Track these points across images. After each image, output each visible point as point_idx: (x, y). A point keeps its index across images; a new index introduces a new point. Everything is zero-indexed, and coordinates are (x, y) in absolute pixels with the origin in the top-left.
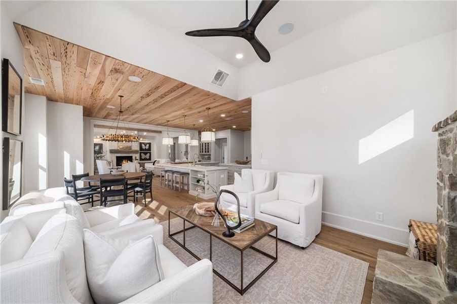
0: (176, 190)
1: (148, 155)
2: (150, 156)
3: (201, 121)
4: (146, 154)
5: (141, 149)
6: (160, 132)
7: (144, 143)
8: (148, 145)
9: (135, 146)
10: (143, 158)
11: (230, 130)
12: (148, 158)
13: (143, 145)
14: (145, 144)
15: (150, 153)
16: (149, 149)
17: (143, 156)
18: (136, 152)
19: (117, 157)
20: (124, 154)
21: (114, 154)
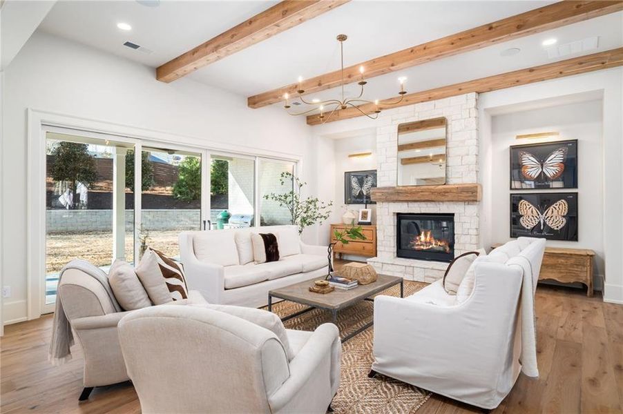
2: (572, 217)
7: (528, 148)
9: (469, 169)
10: (528, 223)
12: (557, 224)
13: (529, 161)
15: (573, 202)
17: (531, 216)
19: (400, 217)
20: (416, 204)
21: (385, 205)
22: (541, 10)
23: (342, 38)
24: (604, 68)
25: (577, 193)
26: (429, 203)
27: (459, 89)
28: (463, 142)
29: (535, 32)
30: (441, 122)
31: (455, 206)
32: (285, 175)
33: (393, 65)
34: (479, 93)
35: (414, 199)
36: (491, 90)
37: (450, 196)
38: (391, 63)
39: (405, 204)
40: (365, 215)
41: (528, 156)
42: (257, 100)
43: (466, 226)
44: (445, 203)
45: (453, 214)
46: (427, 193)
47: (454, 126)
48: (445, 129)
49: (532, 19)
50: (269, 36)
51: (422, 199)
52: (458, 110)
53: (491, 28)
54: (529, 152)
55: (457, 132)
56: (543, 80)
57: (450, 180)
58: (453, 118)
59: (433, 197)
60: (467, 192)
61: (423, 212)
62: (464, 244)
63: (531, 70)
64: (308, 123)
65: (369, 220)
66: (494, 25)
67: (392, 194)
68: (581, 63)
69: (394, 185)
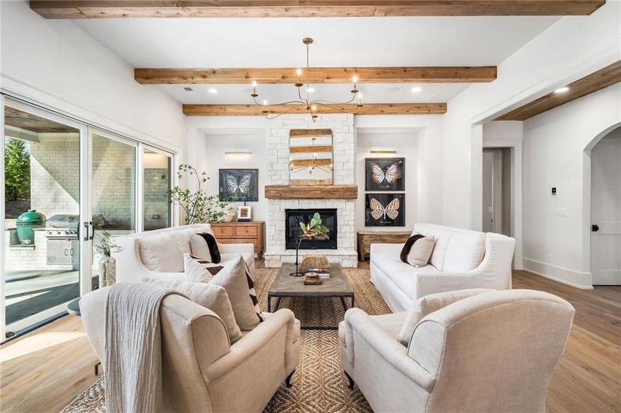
1: (395, 203)
2: (401, 210)
4: (386, 200)
5: (370, 183)
6: (441, 108)
7: (376, 161)
9: (349, 173)
10: (377, 215)
12: (393, 215)
13: (377, 170)
14: (385, 165)
15: (402, 199)
16: (400, 183)
17: (378, 210)
18: (349, 193)
19: (289, 213)
20: (306, 201)
21: (277, 201)
22: (436, 68)
23: (308, 41)
24: (429, 113)
25: (404, 194)
26: (317, 200)
27: (341, 109)
28: (345, 151)
29: (429, 82)
30: (328, 132)
31: (339, 203)
32: (183, 168)
33: (328, 78)
34: (354, 114)
35: (307, 196)
36: (364, 114)
37: (337, 194)
38: (326, 75)
39: (297, 201)
40: (244, 212)
41: (376, 166)
42: (150, 74)
43: (347, 218)
44: (331, 200)
45: (336, 210)
46: (319, 192)
47: (338, 137)
48: (331, 138)
49: (431, 72)
50: (267, 15)
51: (314, 197)
52: (341, 124)
53: (405, 71)
54: (378, 164)
55: (339, 143)
56: (395, 113)
57: (335, 181)
58: (337, 131)
59: (323, 195)
60: (350, 191)
61: (311, 208)
62: (346, 233)
63: (391, 105)
64: (184, 112)
65: (249, 217)
66: (408, 69)
67: (286, 192)
68: (418, 108)
69: (287, 184)
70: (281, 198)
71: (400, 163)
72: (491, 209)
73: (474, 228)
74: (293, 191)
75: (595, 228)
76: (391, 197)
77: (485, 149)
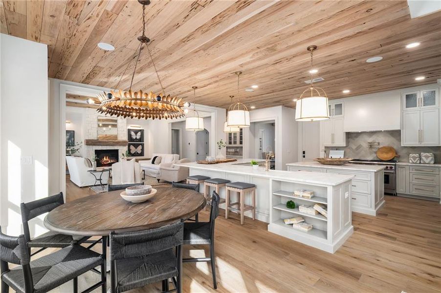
0: (229, 218)
1: (140, 147)
3: (255, 87)
5: (130, 138)
8: (139, 134)
9: (124, 135)
10: (133, 152)
11: (281, 107)
12: (139, 152)
13: (133, 133)
14: (136, 132)
16: (142, 139)
17: (133, 150)
18: (122, 143)
20: (105, 146)
21: (91, 146)
25: (144, 143)
31: (119, 147)
39: (101, 146)
44: (116, 146)
45: (118, 150)
55: (120, 123)
57: (118, 139)
60: (125, 143)
61: (107, 149)
67: (96, 143)
69: (96, 139)
70: (94, 145)
71: (142, 131)
72: (173, 149)
73: (169, 153)
74: (100, 142)
75: (198, 154)
76: (139, 145)
77: (172, 130)
